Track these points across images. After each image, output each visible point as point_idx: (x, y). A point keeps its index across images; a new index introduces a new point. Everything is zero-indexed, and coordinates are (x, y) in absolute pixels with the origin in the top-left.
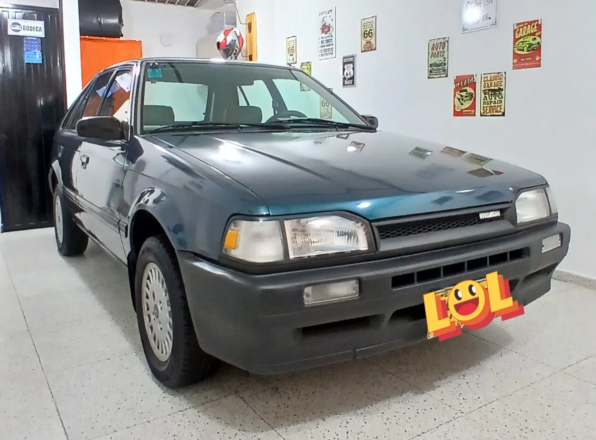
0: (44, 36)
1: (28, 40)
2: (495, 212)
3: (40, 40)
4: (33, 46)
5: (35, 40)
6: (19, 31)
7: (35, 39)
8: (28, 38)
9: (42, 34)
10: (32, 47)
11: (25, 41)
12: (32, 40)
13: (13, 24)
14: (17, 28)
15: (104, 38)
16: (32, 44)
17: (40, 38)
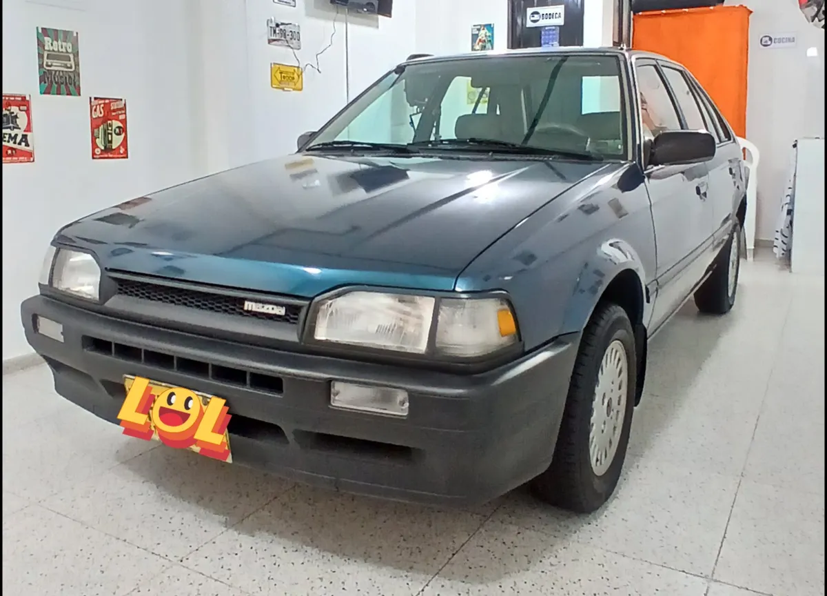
0: (562, 23)
1: (546, 30)
2: (275, 307)
3: (558, 28)
4: (551, 36)
5: (554, 30)
6: (538, 21)
7: (554, 28)
8: (546, 28)
9: (561, 21)
10: (549, 39)
11: (543, 33)
12: (550, 30)
13: (532, 14)
14: (536, 17)
15: (687, 10)
16: (549, 35)
17: (560, 26)
